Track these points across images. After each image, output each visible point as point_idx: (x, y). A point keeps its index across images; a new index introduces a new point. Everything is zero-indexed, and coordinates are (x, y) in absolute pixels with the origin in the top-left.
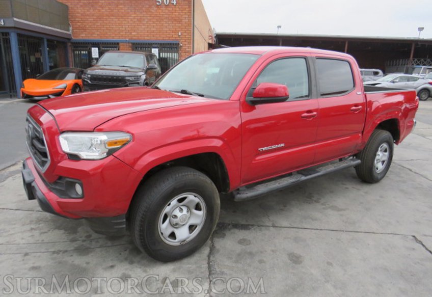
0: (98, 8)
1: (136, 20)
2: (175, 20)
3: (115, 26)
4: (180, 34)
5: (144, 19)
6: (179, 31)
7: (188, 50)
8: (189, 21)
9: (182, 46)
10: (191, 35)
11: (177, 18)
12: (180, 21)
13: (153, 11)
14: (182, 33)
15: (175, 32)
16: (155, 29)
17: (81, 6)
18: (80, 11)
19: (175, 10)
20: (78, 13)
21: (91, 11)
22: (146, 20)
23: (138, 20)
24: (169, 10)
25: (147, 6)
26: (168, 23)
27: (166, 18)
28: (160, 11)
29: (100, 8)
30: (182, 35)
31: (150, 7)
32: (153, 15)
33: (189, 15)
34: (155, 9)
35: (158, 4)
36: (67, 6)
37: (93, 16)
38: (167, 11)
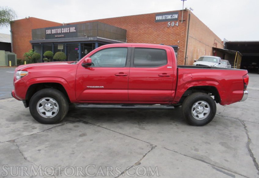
0: (139, 30)
1: (156, 35)
2: (177, 34)
3: (146, 39)
4: (178, 42)
5: (160, 35)
6: (178, 40)
7: (182, 51)
8: (184, 35)
9: (179, 49)
10: (185, 42)
11: (178, 33)
12: (179, 35)
13: (165, 30)
14: (180, 41)
15: (176, 41)
16: (165, 40)
17: (132, 30)
18: (131, 32)
19: (177, 29)
20: (131, 33)
21: (136, 32)
22: (162, 35)
23: (158, 35)
24: (174, 29)
25: (163, 28)
26: (173, 36)
27: (172, 33)
28: (169, 30)
29: (140, 30)
30: (179, 42)
31: (164, 28)
32: (165, 32)
33: (184, 31)
34: (167, 29)
35: (168, 26)
36: (126, 30)
37: (137, 34)
38: (172, 30)
